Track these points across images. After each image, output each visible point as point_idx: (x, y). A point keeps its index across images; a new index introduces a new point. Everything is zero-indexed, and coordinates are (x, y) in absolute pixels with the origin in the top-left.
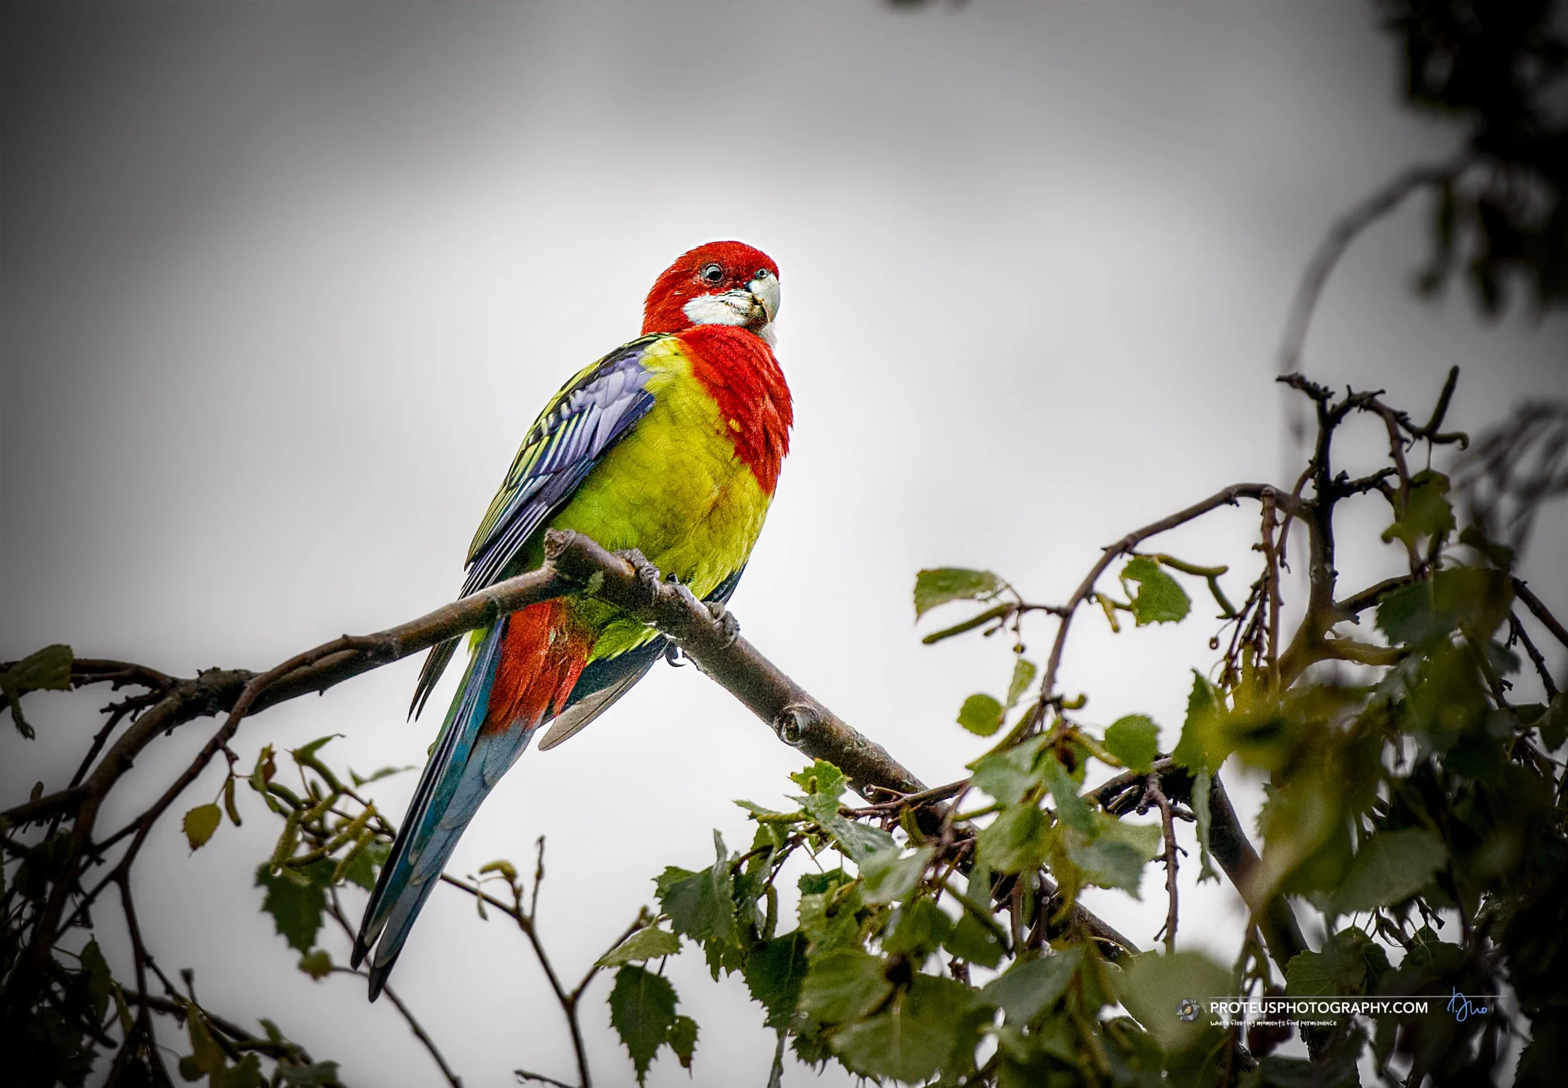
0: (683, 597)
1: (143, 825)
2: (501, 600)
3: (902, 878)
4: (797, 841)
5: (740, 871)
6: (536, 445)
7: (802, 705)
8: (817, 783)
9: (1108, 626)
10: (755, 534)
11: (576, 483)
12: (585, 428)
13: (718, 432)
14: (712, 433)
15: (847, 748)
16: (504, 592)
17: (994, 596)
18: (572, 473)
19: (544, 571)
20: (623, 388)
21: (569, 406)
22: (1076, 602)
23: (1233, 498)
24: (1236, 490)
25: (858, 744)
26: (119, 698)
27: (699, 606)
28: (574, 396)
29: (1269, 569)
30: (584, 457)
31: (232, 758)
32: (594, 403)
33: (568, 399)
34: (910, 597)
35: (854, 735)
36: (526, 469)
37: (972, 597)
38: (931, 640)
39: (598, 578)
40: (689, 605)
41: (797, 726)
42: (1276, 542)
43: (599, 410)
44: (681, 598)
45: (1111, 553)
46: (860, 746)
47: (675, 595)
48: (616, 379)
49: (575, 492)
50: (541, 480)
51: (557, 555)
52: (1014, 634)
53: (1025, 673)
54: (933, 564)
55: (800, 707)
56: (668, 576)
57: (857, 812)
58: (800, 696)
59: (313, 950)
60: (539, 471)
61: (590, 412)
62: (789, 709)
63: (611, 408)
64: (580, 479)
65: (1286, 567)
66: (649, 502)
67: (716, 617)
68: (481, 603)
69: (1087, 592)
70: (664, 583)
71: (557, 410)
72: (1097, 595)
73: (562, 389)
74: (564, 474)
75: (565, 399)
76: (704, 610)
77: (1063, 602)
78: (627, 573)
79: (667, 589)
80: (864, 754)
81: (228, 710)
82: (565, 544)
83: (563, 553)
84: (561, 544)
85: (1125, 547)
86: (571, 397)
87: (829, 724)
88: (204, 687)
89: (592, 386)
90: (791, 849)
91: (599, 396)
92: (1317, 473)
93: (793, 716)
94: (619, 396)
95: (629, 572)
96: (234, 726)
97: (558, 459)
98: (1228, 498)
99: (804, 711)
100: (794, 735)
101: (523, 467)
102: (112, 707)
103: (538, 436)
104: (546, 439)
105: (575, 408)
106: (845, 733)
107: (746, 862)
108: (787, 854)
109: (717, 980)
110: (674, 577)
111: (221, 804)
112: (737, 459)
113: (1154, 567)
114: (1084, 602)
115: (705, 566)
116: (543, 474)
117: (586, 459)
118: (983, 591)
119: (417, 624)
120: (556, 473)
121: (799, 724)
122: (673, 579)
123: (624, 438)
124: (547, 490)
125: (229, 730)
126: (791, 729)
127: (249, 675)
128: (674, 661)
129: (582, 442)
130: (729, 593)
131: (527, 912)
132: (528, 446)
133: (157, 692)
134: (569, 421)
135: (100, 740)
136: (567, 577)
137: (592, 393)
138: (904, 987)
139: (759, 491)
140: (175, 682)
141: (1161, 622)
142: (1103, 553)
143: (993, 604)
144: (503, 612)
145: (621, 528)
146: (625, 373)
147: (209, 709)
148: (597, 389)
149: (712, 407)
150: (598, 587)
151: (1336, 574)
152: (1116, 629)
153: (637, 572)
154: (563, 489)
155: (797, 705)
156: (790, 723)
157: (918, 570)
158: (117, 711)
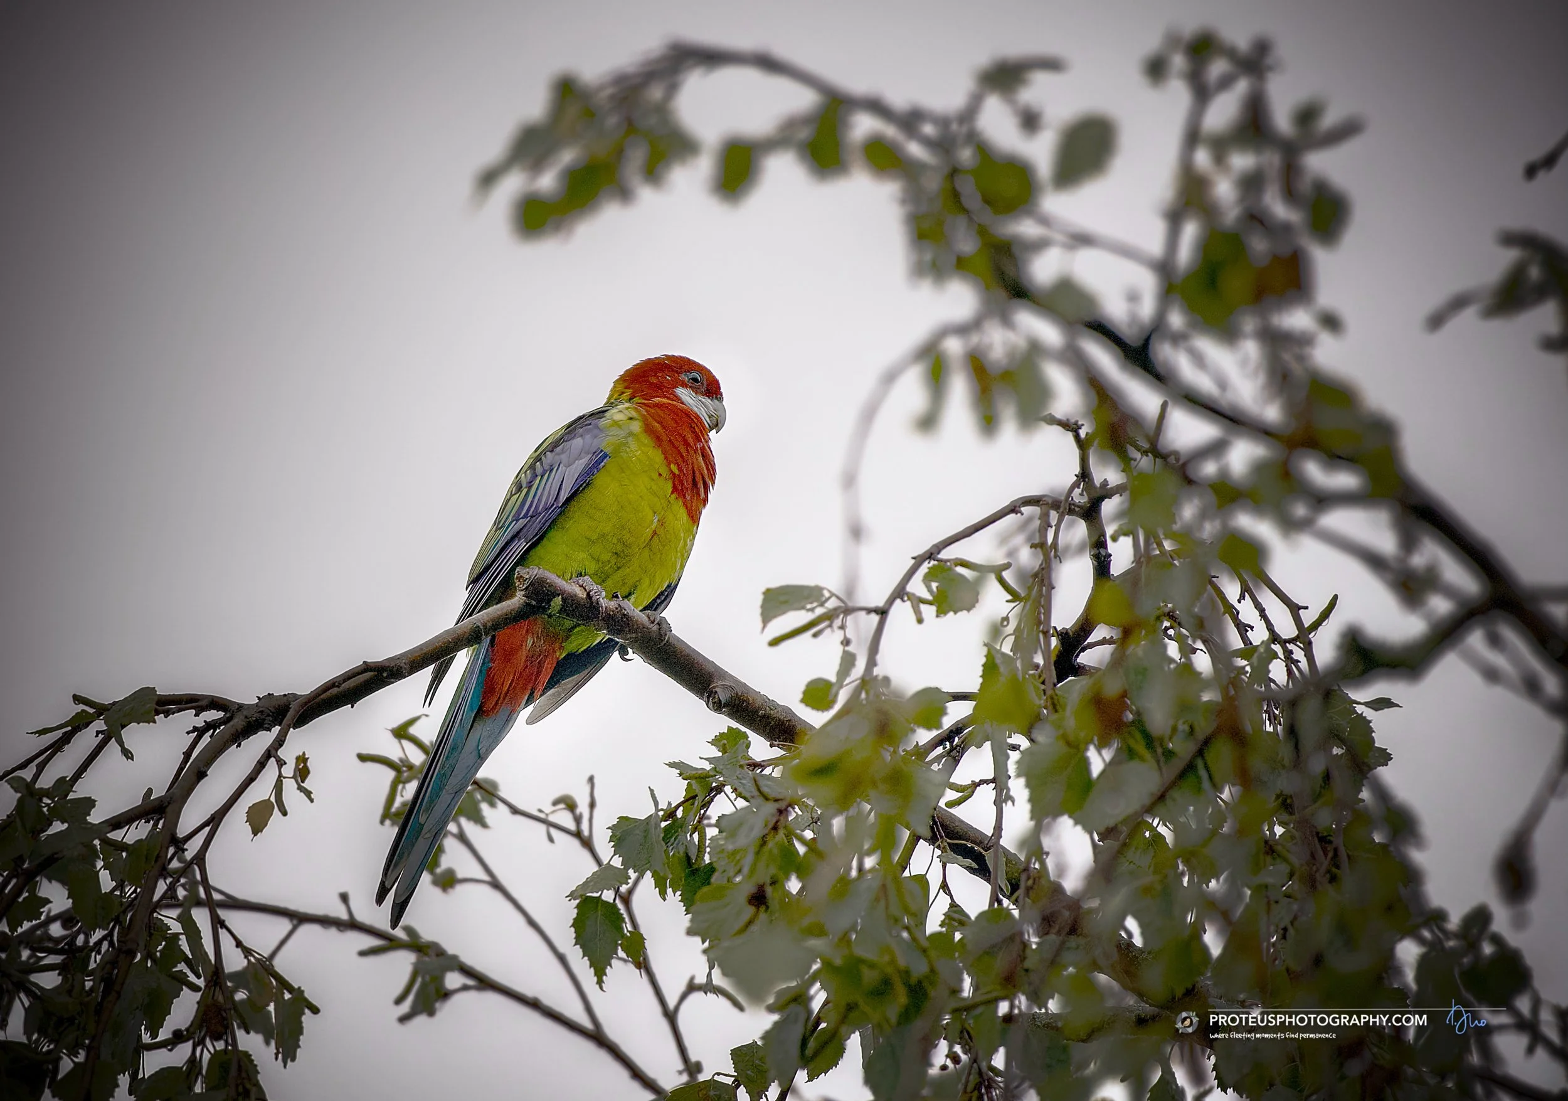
0: (625, 610)
1: (215, 820)
2: (485, 625)
3: (751, 829)
4: (719, 790)
5: (676, 815)
6: (518, 494)
7: (723, 683)
8: (727, 746)
9: (913, 617)
10: (686, 554)
11: (547, 524)
12: (553, 484)
13: (660, 475)
14: (656, 476)
15: (761, 713)
16: (486, 618)
17: (822, 605)
18: (543, 517)
19: (517, 600)
20: (582, 450)
21: (542, 464)
22: (891, 602)
23: (1017, 509)
24: (1020, 502)
25: (770, 708)
26: (200, 722)
27: (638, 615)
28: (545, 457)
29: (1044, 562)
30: (553, 505)
31: (281, 763)
32: (561, 463)
33: (541, 459)
34: (758, 611)
35: (766, 702)
36: (510, 514)
37: (803, 608)
38: (775, 642)
39: (558, 601)
40: (630, 614)
41: (720, 700)
42: (1050, 539)
43: (564, 468)
44: (624, 611)
45: (919, 561)
46: (771, 709)
47: (619, 609)
48: (577, 443)
49: (546, 532)
50: (522, 522)
51: (525, 586)
52: (842, 632)
53: (848, 661)
54: (775, 584)
55: (722, 685)
56: (613, 595)
57: (762, 763)
58: (723, 674)
59: (438, 871)
60: (520, 516)
61: (557, 469)
62: (714, 687)
63: (574, 466)
64: (550, 521)
65: (1058, 558)
66: (603, 536)
67: (653, 623)
68: (469, 628)
69: (900, 593)
70: (610, 600)
71: (532, 467)
72: (908, 594)
73: (536, 451)
74: (537, 518)
75: (538, 459)
76: (642, 617)
77: (880, 602)
78: (581, 596)
79: (613, 604)
80: (775, 716)
81: (280, 726)
82: (530, 578)
83: (529, 586)
84: (527, 579)
85: (930, 555)
86: (543, 458)
87: (746, 695)
88: (261, 709)
89: (558, 449)
90: (715, 796)
91: (564, 457)
92: (1082, 483)
93: (716, 692)
94: (579, 457)
95: (582, 594)
96: (283, 739)
97: (534, 506)
98: (1013, 509)
99: (725, 687)
100: (718, 707)
101: (508, 513)
102: (195, 729)
103: (519, 488)
104: (525, 490)
105: (547, 467)
106: (758, 703)
107: (681, 808)
108: (712, 800)
109: (664, 899)
110: (617, 595)
111: (273, 799)
112: (674, 496)
113: (950, 569)
114: (898, 601)
115: (646, 581)
116: (522, 518)
117: (554, 506)
118: (811, 603)
119: (420, 647)
120: (532, 517)
121: (721, 699)
122: (617, 597)
123: (584, 489)
124: (525, 530)
125: (280, 742)
126: (715, 702)
127: (295, 696)
128: (625, 657)
129: (552, 493)
130: (668, 600)
131: (586, 833)
132: (512, 495)
133: (227, 715)
134: (542, 476)
135: (187, 755)
136: (534, 603)
137: (558, 454)
138: (763, 908)
139: (687, 521)
140: (240, 707)
141: (955, 613)
142: (913, 561)
143: (820, 611)
144: (486, 634)
145: (581, 559)
146: (583, 439)
147: (266, 726)
148: (563, 452)
149: (657, 456)
150: (558, 608)
151: (1110, 555)
152: (920, 621)
153: (588, 594)
154: (537, 529)
155: (720, 683)
156: (714, 698)
157: (763, 589)
158: (200, 732)
